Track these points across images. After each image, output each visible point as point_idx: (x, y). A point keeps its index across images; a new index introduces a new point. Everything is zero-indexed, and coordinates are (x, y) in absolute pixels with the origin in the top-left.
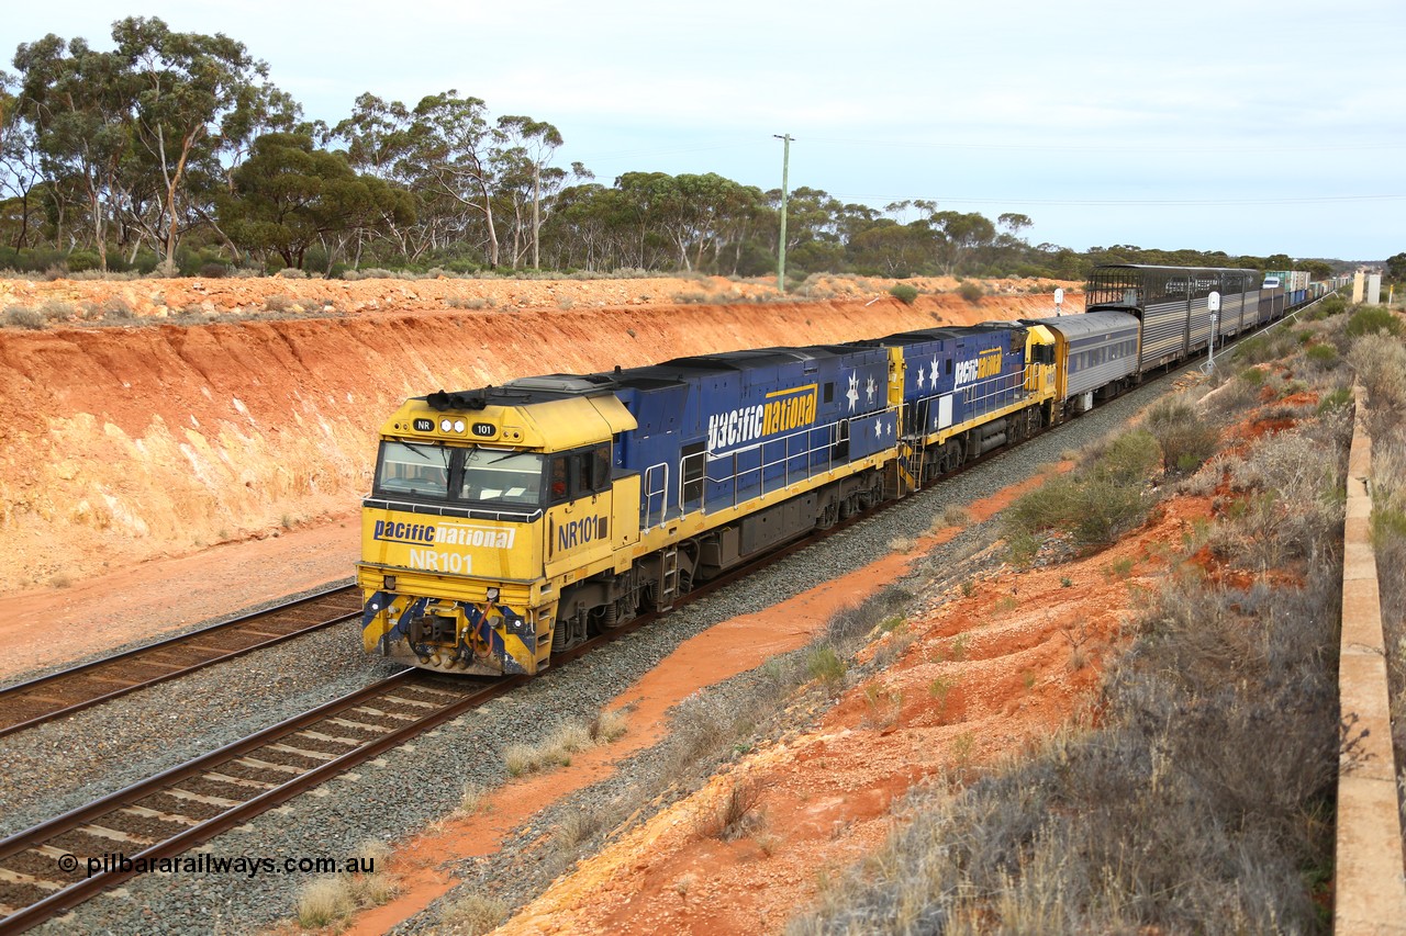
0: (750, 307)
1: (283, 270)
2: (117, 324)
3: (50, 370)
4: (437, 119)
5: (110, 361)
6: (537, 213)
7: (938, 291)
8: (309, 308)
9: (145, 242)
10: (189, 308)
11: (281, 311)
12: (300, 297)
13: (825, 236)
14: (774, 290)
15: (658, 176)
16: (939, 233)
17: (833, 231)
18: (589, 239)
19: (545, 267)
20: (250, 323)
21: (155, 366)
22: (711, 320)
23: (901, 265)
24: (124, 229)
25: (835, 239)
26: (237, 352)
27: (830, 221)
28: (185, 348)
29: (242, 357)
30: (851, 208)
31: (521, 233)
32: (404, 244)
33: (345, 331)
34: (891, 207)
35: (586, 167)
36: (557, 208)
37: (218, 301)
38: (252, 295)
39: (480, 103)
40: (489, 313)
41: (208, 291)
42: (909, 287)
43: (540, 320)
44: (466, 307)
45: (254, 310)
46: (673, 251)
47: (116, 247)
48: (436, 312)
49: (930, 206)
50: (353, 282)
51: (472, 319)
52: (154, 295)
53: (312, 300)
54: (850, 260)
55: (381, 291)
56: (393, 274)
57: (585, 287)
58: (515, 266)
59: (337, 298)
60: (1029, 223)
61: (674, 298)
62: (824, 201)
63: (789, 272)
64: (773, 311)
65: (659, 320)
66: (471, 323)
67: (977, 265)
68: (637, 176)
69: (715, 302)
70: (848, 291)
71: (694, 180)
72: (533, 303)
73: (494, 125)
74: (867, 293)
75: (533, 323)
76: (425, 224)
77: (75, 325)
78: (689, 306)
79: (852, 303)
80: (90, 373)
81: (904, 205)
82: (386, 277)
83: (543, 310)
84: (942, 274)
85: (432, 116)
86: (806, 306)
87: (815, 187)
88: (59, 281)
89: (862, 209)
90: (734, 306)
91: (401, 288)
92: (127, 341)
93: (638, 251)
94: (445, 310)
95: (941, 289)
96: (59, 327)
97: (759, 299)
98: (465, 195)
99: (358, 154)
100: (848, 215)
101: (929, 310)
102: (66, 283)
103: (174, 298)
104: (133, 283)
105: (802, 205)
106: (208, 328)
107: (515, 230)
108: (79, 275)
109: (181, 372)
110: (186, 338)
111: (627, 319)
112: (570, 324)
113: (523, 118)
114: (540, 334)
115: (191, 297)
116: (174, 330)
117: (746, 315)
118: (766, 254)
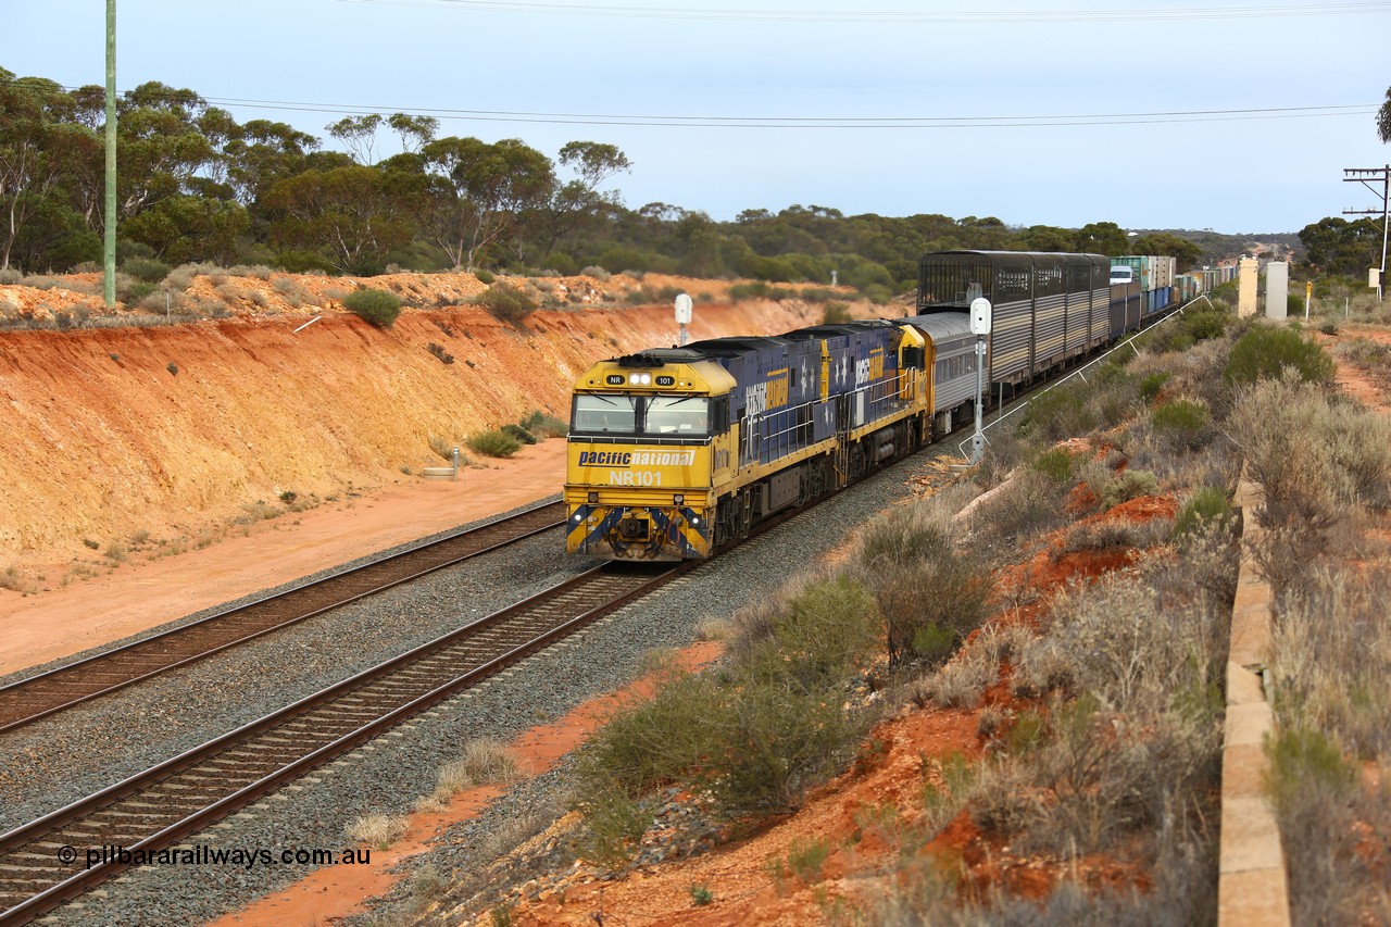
0: (42, 338)
7: (443, 302)
13: (204, 186)
14: (94, 301)
16: (441, 182)
23: (367, 248)
25: (226, 193)
27: (215, 157)
30: (259, 128)
34: (342, 128)
42: (383, 294)
49: (421, 126)
54: (259, 236)
60: (622, 162)
62: (196, 113)
63: (128, 263)
64: (93, 345)
67: (521, 247)
70: (257, 302)
74: (296, 306)
79: (266, 326)
81: (369, 123)
84: (450, 266)
86: (166, 335)
89: (280, 130)
95: (450, 297)
97: (63, 320)
100: (250, 143)
101: (426, 341)
105: (153, 121)
117: (35, 355)
118: (79, 224)
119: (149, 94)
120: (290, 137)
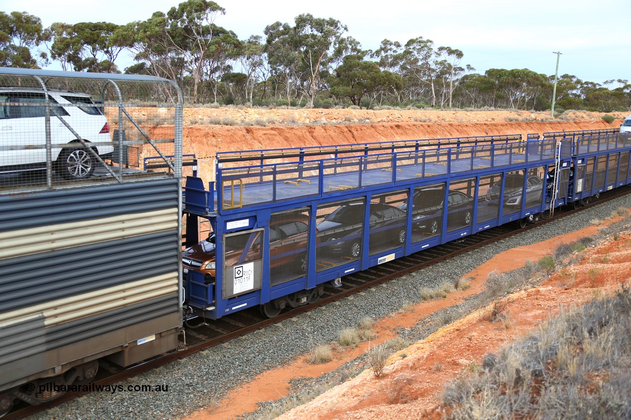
0: (538, 123)
1: (351, 106)
2: (291, 125)
3: (268, 141)
4: (414, 48)
5: (288, 138)
6: (451, 85)
7: (624, 118)
8: (360, 120)
9: (305, 96)
10: (317, 120)
11: (350, 121)
12: (357, 116)
13: (575, 95)
14: (549, 117)
15: (502, 70)
16: (627, 93)
17: (579, 93)
18: (473, 95)
19: (454, 106)
20: (338, 125)
21: (303, 141)
22: (520, 128)
23: (609, 107)
24: (297, 93)
25: (579, 96)
26: (333, 136)
27: (577, 89)
28: (314, 134)
29: (334, 138)
30: (587, 83)
31: (445, 94)
32: (399, 97)
33: (373, 129)
34: (606, 83)
35: (472, 66)
36: (460, 83)
37: (327, 117)
38: (340, 115)
39: (431, 42)
40: (429, 123)
41: (324, 113)
42: (611, 116)
43: (449, 127)
44: (420, 121)
45: (340, 121)
46: (508, 100)
47: (294, 98)
48: (408, 123)
49: (624, 82)
50: (377, 111)
51: (422, 126)
52: (305, 115)
53: (361, 117)
54: (585, 105)
55: (388, 114)
56: (393, 108)
57: (469, 114)
58: (442, 106)
59: (371, 117)
61: (505, 119)
62: (575, 80)
63: (556, 109)
64: (548, 125)
65: (499, 127)
66: (422, 127)
68: (493, 70)
69: (523, 121)
70: (582, 117)
71: (518, 71)
72: (447, 120)
73: (437, 50)
74: (591, 118)
75: (446, 128)
76: (408, 90)
77: (277, 125)
78: (512, 122)
79: (584, 122)
80: (281, 142)
81: (612, 81)
82: (390, 109)
83: (451, 123)
84: (627, 111)
85: (412, 47)
86: (563, 123)
87: (570, 74)
88: (273, 109)
89: (592, 83)
90: (531, 123)
91: (395, 113)
92: (294, 131)
93: (492, 100)
94: (412, 122)
96: (272, 126)
97: (542, 120)
98: (424, 79)
99: (382, 63)
100: (585, 86)
102: (275, 110)
103: (312, 116)
104: (298, 110)
105: (565, 81)
106: (323, 127)
107: (443, 92)
108: (280, 107)
109: (312, 143)
110: (315, 130)
111: (485, 127)
112: (461, 128)
113: (448, 47)
114: (449, 132)
115: (317, 115)
116: (311, 128)
117: (536, 127)
118: (547, 102)
119: (565, 76)
120: (594, 84)
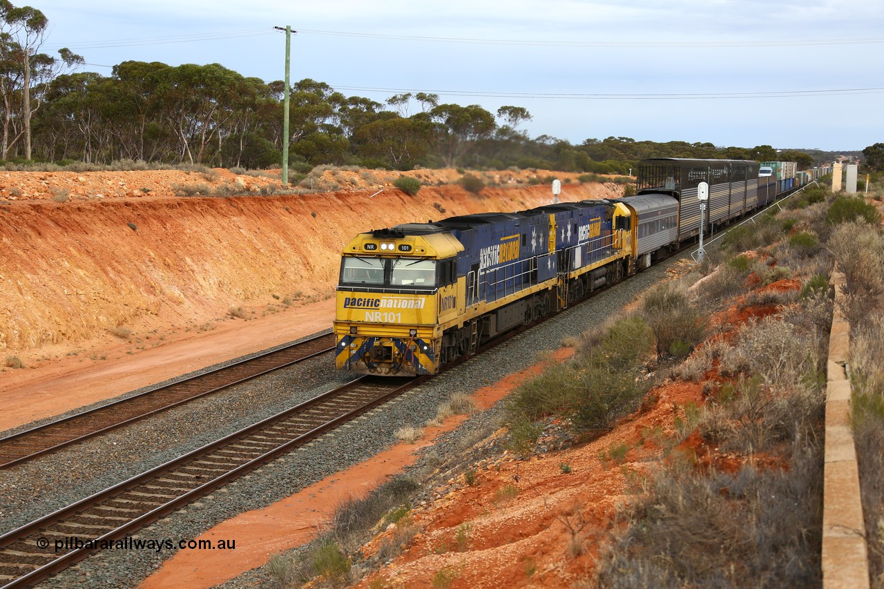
0: (254, 199)
6: (27, 102)
7: (441, 183)
13: (329, 128)
14: (278, 182)
15: (157, 65)
16: (440, 126)
17: (337, 123)
18: (86, 129)
19: (38, 158)
22: (215, 213)
23: (405, 157)
25: (339, 131)
27: (335, 114)
30: (354, 100)
31: (10, 123)
34: (393, 101)
36: (50, 97)
42: (412, 179)
43: (33, 213)
46: (174, 143)
49: (431, 99)
54: (354, 151)
57: (82, 178)
60: (527, 116)
61: (176, 190)
62: (327, 93)
63: (293, 164)
64: (277, 203)
67: (477, 157)
68: (135, 65)
69: (219, 194)
70: (353, 183)
71: (197, 70)
72: (25, 195)
74: (371, 185)
75: (25, 216)
78: (193, 198)
79: (357, 194)
81: (405, 98)
83: (37, 203)
84: (445, 166)
86: (311, 198)
89: (364, 101)
90: (239, 199)
93: (137, 145)
95: (444, 180)
97: (264, 191)
100: (351, 107)
101: (433, 202)
105: (305, 97)
107: (4, 120)
111: (126, 212)
112: (66, 217)
117: (251, 208)
119: (305, 84)
120: (369, 104)
